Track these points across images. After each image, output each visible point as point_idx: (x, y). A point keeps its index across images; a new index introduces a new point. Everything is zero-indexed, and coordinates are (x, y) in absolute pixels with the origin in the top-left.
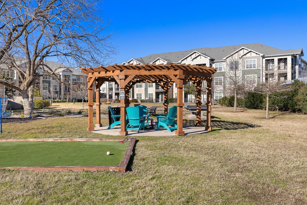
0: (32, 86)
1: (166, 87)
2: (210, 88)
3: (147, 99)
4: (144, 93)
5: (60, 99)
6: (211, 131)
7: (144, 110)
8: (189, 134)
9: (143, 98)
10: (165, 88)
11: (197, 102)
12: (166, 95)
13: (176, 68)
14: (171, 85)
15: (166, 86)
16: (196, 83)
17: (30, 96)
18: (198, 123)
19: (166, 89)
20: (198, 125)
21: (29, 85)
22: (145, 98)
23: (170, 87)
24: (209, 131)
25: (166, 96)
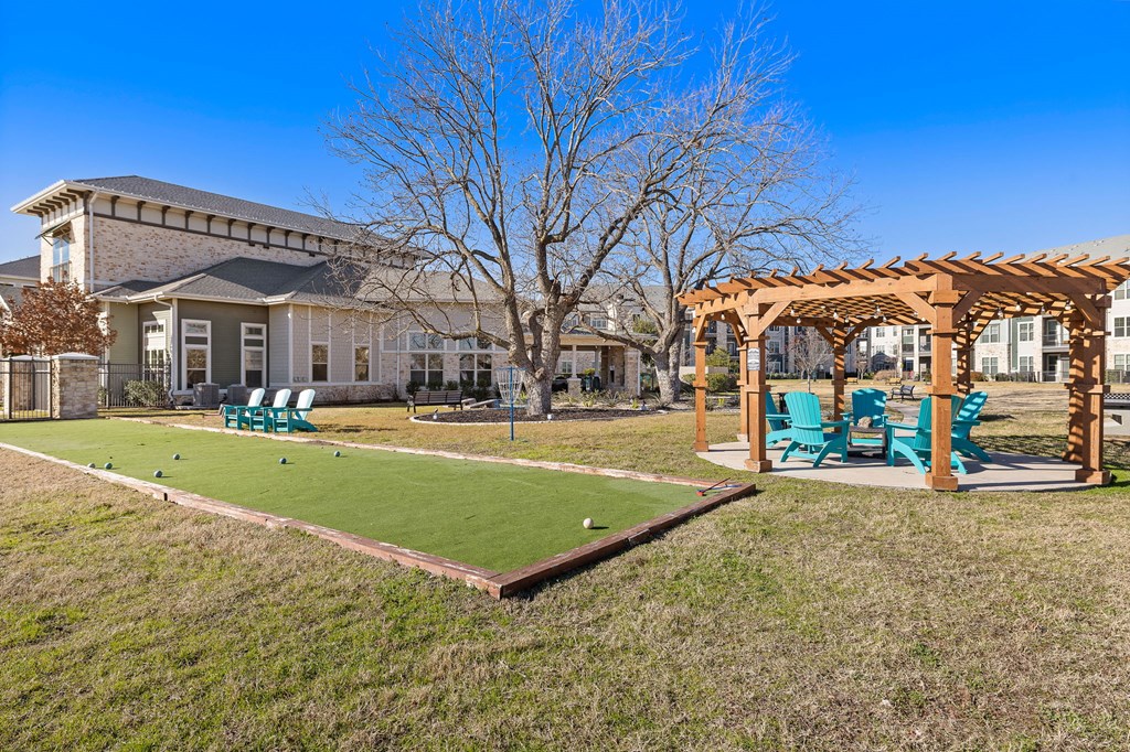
0: (675, 344)
1: (962, 336)
2: (1096, 333)
3: (1013, 371)
4: (1006, 356)
5: (786, 372)
6: (1099, 486)
7: (878, 403)
8: (979, 489)
9: (1003, 368)
10: (959, 339)
11: (1072, 381)
12: (964, 358)
13: (925, 269)
14: (980, 329)
15: (964, 334)
16: (1067, 319)
17: (671, 365)
18: (1073, 452)
19: (964, 341)
20: (1073, 457)
21: (669, 343)
22: (1010, 369)
23: (979, 334)
24: (1093, 487)
25: (963, 361)
